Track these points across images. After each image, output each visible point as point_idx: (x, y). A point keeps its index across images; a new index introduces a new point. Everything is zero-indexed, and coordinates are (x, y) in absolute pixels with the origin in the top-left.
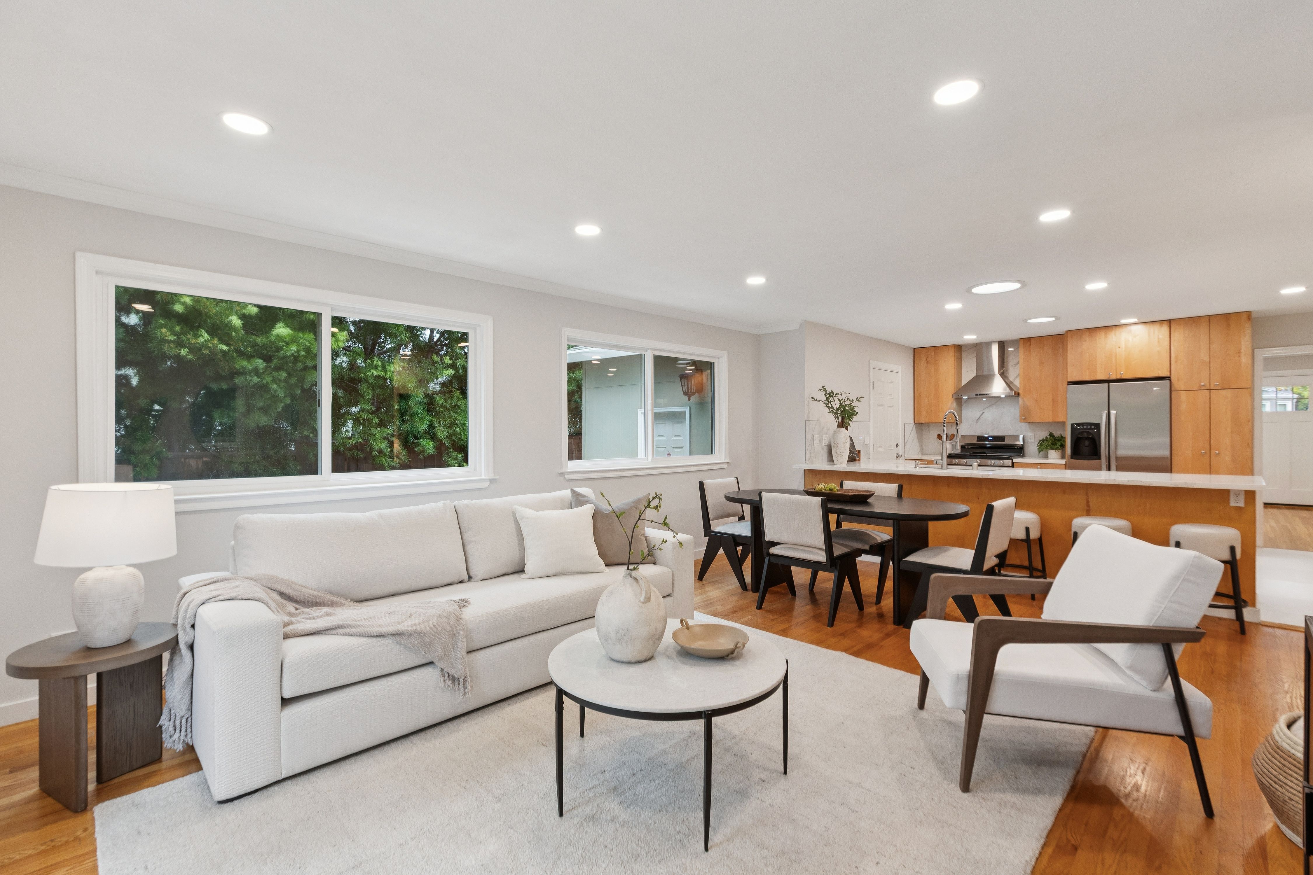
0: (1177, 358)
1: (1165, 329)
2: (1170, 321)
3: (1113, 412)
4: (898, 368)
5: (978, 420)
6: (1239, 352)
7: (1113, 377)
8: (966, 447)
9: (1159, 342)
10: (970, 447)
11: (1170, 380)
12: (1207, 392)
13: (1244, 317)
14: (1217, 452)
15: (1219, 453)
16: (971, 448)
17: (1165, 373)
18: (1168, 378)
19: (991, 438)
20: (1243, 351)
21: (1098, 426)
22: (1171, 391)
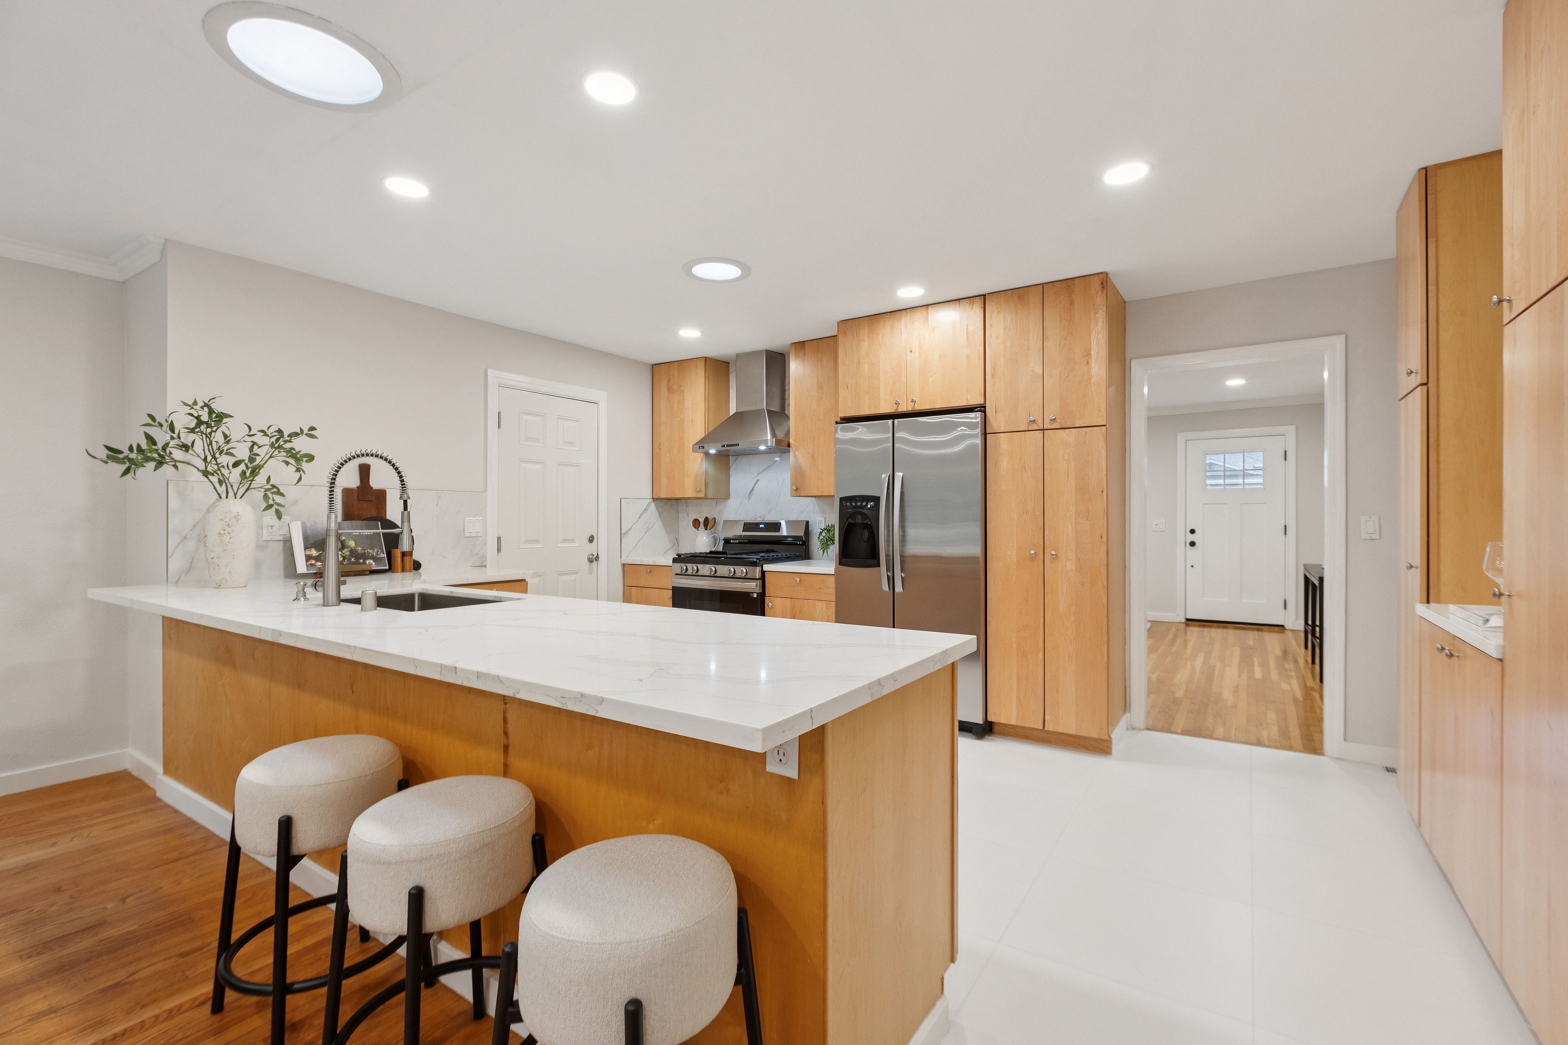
0: (994, 369)
1: (976, 312)
2: (984, 298)
3: (899, 475)
4: (601, 396)
5: (750, 493)
6: (1088, 355)
7: (903, 409)
8: (732, 541)
9: (967, 338)
10: (737, 541)
11: (984, 412)
12: (1039, 434)
13: (1096, 284)
14: (1053, 553)
15: (1056, 555)
16: (740, 543)
17: (977, 400)
18: (982, 408)
19: (763, 526)
20: (1093, 353)
21: (877, 500)
22: (985, 434)
